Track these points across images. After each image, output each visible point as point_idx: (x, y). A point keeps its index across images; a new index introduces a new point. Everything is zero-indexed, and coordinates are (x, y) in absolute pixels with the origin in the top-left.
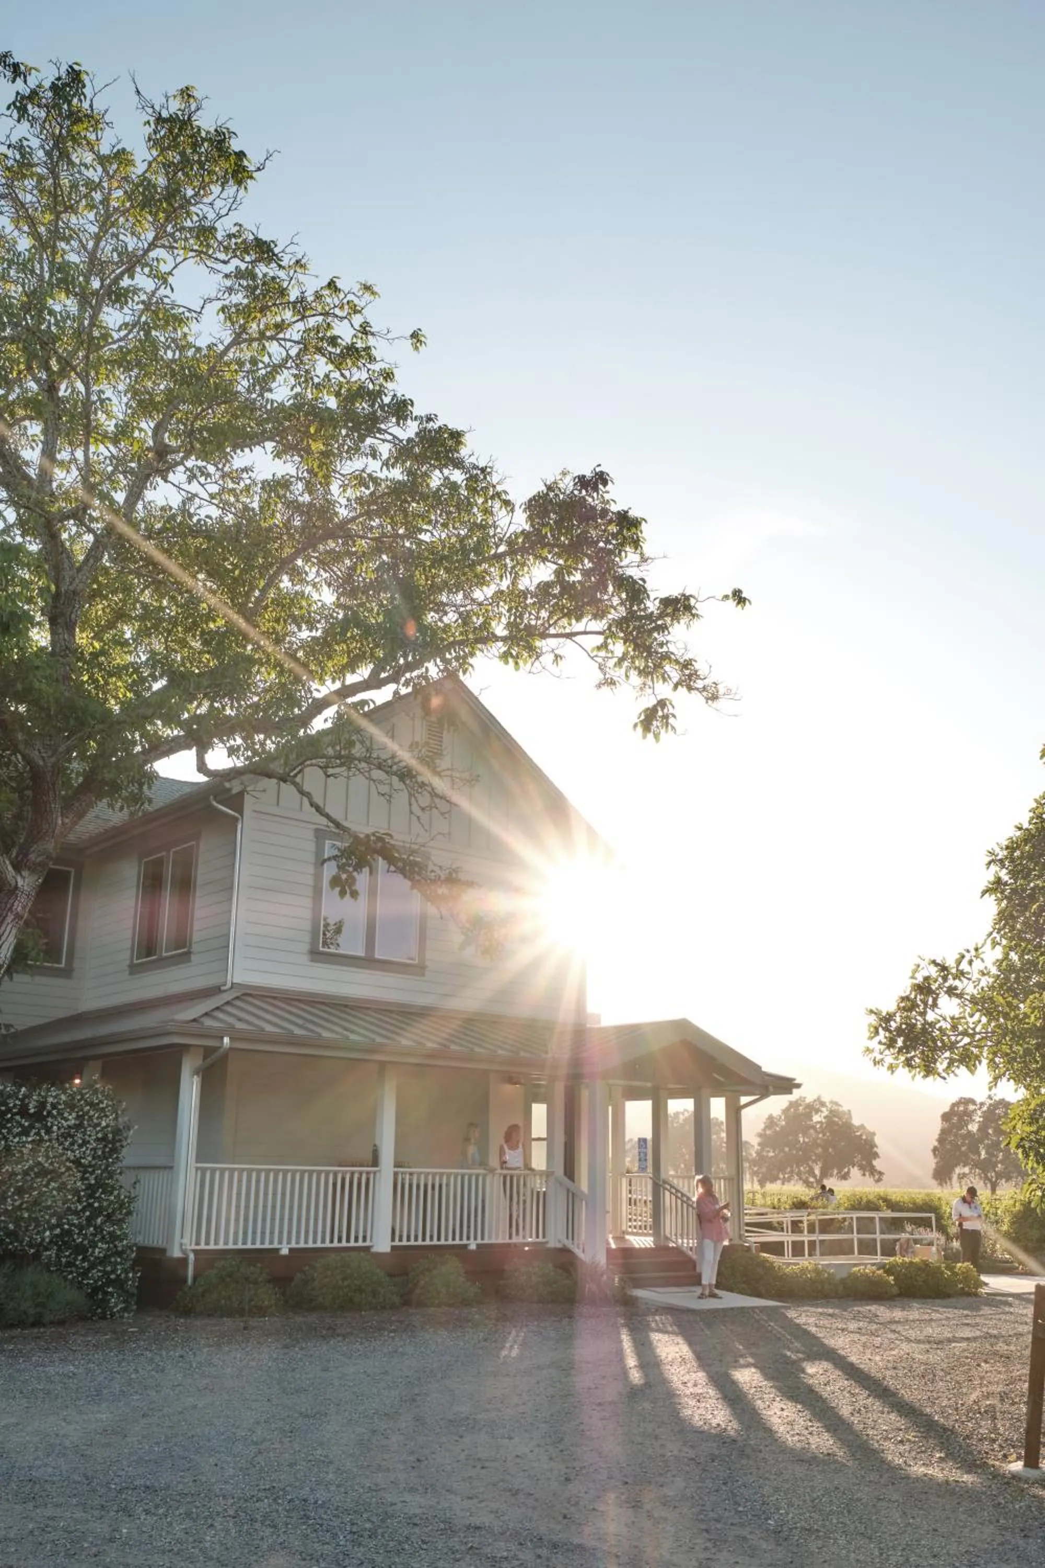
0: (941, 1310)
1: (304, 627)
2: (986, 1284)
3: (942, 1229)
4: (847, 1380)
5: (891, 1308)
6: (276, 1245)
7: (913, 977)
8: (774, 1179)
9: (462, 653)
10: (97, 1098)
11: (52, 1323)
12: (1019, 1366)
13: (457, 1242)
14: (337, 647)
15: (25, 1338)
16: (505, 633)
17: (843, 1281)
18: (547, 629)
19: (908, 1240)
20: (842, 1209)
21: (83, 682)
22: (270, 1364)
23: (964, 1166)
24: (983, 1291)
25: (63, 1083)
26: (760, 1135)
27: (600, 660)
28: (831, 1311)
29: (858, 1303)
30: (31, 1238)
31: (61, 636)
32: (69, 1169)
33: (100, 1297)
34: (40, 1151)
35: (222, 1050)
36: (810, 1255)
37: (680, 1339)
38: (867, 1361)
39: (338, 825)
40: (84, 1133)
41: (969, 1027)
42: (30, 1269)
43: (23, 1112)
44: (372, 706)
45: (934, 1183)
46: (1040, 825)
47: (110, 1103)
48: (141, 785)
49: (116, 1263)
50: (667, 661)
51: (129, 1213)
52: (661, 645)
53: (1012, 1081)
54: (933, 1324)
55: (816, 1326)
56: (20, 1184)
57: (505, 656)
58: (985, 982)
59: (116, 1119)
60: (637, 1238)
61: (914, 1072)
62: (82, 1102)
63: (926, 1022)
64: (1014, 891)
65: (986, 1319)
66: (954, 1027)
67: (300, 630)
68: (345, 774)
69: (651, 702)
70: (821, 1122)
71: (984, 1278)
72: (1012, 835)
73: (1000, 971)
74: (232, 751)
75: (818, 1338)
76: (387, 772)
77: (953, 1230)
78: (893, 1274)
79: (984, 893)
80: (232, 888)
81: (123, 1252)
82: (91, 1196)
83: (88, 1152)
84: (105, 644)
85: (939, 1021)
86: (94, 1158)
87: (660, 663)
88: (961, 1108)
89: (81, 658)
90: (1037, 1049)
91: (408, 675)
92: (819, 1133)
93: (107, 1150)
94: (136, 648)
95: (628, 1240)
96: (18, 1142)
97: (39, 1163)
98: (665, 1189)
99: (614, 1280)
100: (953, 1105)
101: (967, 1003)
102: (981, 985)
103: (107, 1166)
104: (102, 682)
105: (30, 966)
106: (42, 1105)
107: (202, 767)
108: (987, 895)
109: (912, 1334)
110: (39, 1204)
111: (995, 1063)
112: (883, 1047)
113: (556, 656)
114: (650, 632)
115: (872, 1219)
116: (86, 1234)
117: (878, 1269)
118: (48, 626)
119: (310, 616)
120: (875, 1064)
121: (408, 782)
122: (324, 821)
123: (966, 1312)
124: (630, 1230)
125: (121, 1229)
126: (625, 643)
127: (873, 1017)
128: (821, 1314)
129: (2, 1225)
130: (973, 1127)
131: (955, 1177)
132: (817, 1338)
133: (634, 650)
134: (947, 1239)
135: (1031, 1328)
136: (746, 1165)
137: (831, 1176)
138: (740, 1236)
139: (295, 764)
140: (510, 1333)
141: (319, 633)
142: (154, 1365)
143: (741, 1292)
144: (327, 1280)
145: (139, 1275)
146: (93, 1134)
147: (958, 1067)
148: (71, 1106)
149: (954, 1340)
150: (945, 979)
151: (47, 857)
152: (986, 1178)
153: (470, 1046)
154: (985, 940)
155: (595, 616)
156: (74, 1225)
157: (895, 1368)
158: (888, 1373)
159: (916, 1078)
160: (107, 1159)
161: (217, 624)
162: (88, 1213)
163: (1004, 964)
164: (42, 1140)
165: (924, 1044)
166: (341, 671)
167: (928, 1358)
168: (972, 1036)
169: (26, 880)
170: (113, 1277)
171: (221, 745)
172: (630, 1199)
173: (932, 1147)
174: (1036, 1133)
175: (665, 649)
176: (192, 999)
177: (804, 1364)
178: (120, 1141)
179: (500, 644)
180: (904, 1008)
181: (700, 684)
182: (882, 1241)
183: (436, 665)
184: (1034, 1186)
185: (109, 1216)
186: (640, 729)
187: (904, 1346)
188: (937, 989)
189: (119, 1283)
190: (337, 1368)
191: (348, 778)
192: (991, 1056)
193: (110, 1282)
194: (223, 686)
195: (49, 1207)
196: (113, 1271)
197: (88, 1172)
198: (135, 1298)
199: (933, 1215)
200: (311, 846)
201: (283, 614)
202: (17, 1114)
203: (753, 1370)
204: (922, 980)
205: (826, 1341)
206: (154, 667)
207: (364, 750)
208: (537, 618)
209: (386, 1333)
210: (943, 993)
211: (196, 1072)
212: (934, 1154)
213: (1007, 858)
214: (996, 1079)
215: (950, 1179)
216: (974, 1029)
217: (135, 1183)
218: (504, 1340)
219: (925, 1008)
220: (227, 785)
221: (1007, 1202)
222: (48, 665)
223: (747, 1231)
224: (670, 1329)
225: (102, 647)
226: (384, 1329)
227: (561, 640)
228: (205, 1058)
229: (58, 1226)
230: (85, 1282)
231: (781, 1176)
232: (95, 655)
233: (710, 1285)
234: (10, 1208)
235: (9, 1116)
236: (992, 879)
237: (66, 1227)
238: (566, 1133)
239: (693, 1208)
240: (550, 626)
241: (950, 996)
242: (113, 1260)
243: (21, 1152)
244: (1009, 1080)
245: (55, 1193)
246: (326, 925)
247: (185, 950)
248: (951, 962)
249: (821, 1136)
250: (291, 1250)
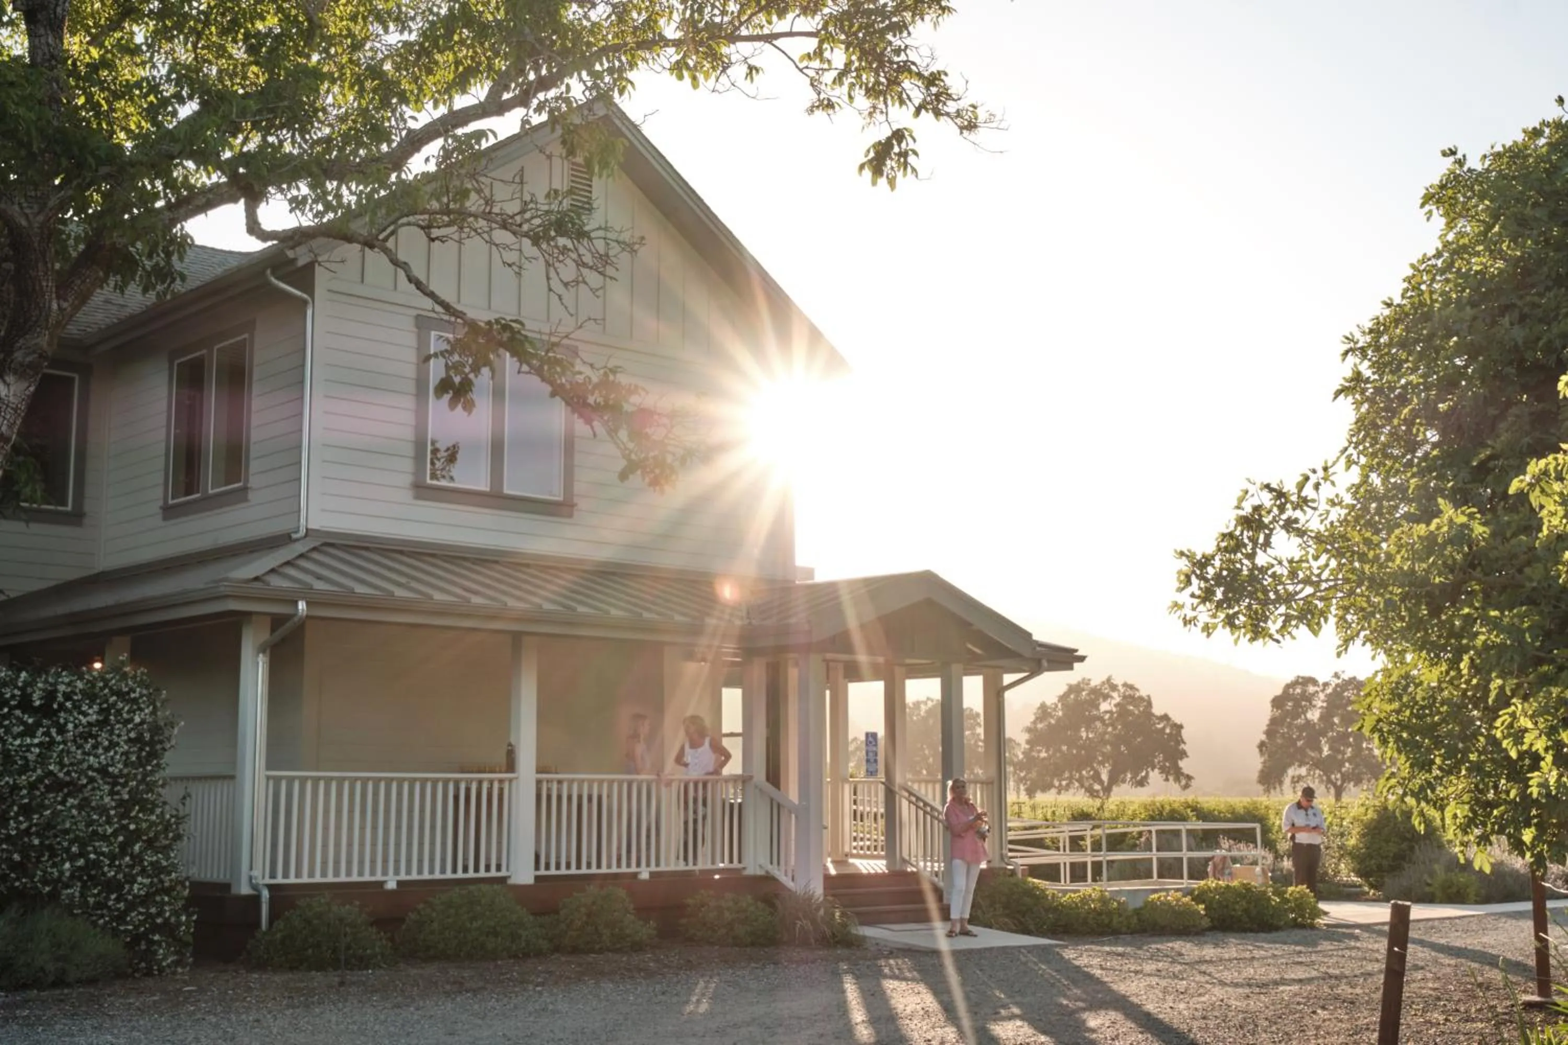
0: (1266, 946)
1: (392, 27)
2: (1326, 913)
3: (1269, 844)
4: (1141, 1033)
5: (1200, 945)
6: (379, 877)
7: (1238, 507)
8: (1046, 788)
9: (617, 64)
10: (127, 685)
11: (80, 982)
12: (1366, 1013)
13: (624, 869)
14: (438, 57)
15: (43, 1002)
16: (678, 35)
17: (1137, 912)
18: (738, 28)
19: (1224, 858)
20: (1137, 821)
21: (77, 108)
22: (377, 1027)
23: (1300, 766)
24: (1321, 921)
25: (78, 667)
26: (1029, 730)
27: (812, 73)
28: (1120, 949)
29: (1156, 939)
30: (45, 872)
31: (43, 40)
32: (92, 780)
33: (143, 947)
34: (51, 757)
35: (296, 619)
36: (1094, 880)
37: (921, 988)
38: (1169, 1010)
39: (446, 306)
40: (111, 732)
41: (1312, 573)
42: (46, 912)
43: (25, 704)
44: (492, 141)
45: (1261, 788)
46: (1416, 300)
47: (145, 692)
48: (168, 255)
49: (163, 903)
50: (906, 74)
51: (178, 837)
52: (898, 52)
53: (1368, 644)
54: (1256, 963)
55: (1102, 968)
56: (26, 801)
57: (678, 68)
58: (1337, 514)
59: (154, 713)
60: (865, 862)
61: (1237, 634)
62: (106, 691)
63: (1255, 567)
64: (1378, 391)
65: (1324, 956)
66: (1293, 574)
67: (386, 30)
68: (456, 237)
69: (883, 133)
70: (1110, 712)
71: (1323, 906)
72: (1378, 314)
73: (1356, 499)
74: (297, 204)
75: (1105, 983)
76: (514, 233)
77: (1284, 846)
78: (1203, 902)
79: (1338, 394)
80: (302, 382)
81: (172, 888)
82: (122, 816)
83: (118, 757)
84: (107, 51)
85: (1273, 566)
86: (126, 765)
87: (897, 77)
88: (1298, 691)
89: (74, 72)
90: (1403, 600)
91: (541, 96)
92: (1107, 726)
93: (144, 754)
94: (152, 57)
95: (853, 865)
96: (20, 746)
97: (51, 773)
98: (901, 796)
99: (833, 915)
100: (1288, 687)
101: (1311, 543)
102: (1329, 520)
103: (145, 775)
104: (106, 107)
105: (25, 510)
106: (50, 695)
107: (253, 227)
108: (1342, 396)
109: (1227, 976)
110: (54, 827)
111: (1346, 621)
112: (1196, 601)
113: (751, 68)
114: (883, 32)
115: (1177, 833)
116: (120, 865)
117: (1184, 896)
118: (23, 27)
119: (400, 12)
120: (1185, 624)
121: (544, 246)
122: (428, 303)
123: (1298, 948)
124: (855, 852)
125: (168, 858)
126: (847, 49)
127: (1184, 561)
128: (1108, 953)
129: (5, 856)
130: (1314, 715)
131: (1287, 781)
132: (1103, 983)
133: (860, 59)
134: (1276, 858)
135: (1384, 966)
136: (1010, 769)
137: (1124, 781)
138: (1002, 857)
139: (386, 223)
140: (696, 984)
141: (413, 37)
142: (220, 1032)
143: (1004, 928)
144: (450, 920)
145: (195, 918)
146: (123, 734)
147: (1297, 627)
148: (91, 696)
149: (1283, 982)
150: (1282, 509)
151: (41, 356)
152: (1329, 781)
153: (637, 609)
154: (1338, 458)
155: (805, 11)
156: (103, 854)
157: (1204, 1018)
158: (1196, 1024)
159: (1239, 643)
160: (144, 767)
161: (267, 23)
162: (121, 838)
163: (1362, 490)
164: (52, 742)
165: (1251, 595)
166: (448, 90)
167: (1248, 1005)
168: (1316, 585)
169: (12, 389)
170: (159, 921)
171: (279, 196)
172: (855, 811)
173: (1257, 742)
174: (1398, 712)
175: (903, 57)
176: (252, 552)
177: (1085, 1015)
178: (161, 742)
179: (671, 50)
180: (1226, 548)
181: (951, 107)
182: (1190, 860)
183: (581, 80)
184: (1393, 781)
185: (150, 843)
186: (867, 173)
187: (1219, 992)
188: (1271, 523)
189: (168, 929)
190: (467, 1030)
191: (460, 242)
192: (1340, 613)
193: (155, 929)
194: (279, 112)
195: (66, 832)
196: (160, 914)
197: (119, 784)
198: (191, 948)
199: (1257, 826)
200: (410, 339)
201: (362, 9)
202: (16, 707)
203: (1019, 1023)
204: (1250, 510)
205: (1114, 987)
206: (178, 83)
207: (482, 202)
208: (724, 13)
209: (531, 987)
210: (1278, 528)
211: (262, 649)
212: (1261, 751)
213: (1370, 345)
214: (1347, 641)
215: (1281, 783)
216: (1319, 575)
217: (184, 798)
218: (690, 991)
219: (1253, 549)
220: (290, 254)
221: (1356, 811)
222: (27, 81)
223: (1011, 850)
224: (908, 975)
225: (102, 57)
226: (528, 982)
227: (757, 44)
228: (273, 630)
229: (81, 855)
230: (122, 928)
231: (1057, 783)
232: (94, 67)
233: (962, 920)
234: (13, 833)
235: (6, 710)
236: (1349, 374)
237: (92, 856)
238: (768, 726)
239: (939, 821)
240: (741, 24)
241: (1288, 532)
242: (158, 898)
243: (26, 758)
244: (1364, 644)
245: (74, 812)
246: (435, 451)
247: (240, 484)
248: (1290, 487)
249: (1110, 729)
250: (400, 883)
